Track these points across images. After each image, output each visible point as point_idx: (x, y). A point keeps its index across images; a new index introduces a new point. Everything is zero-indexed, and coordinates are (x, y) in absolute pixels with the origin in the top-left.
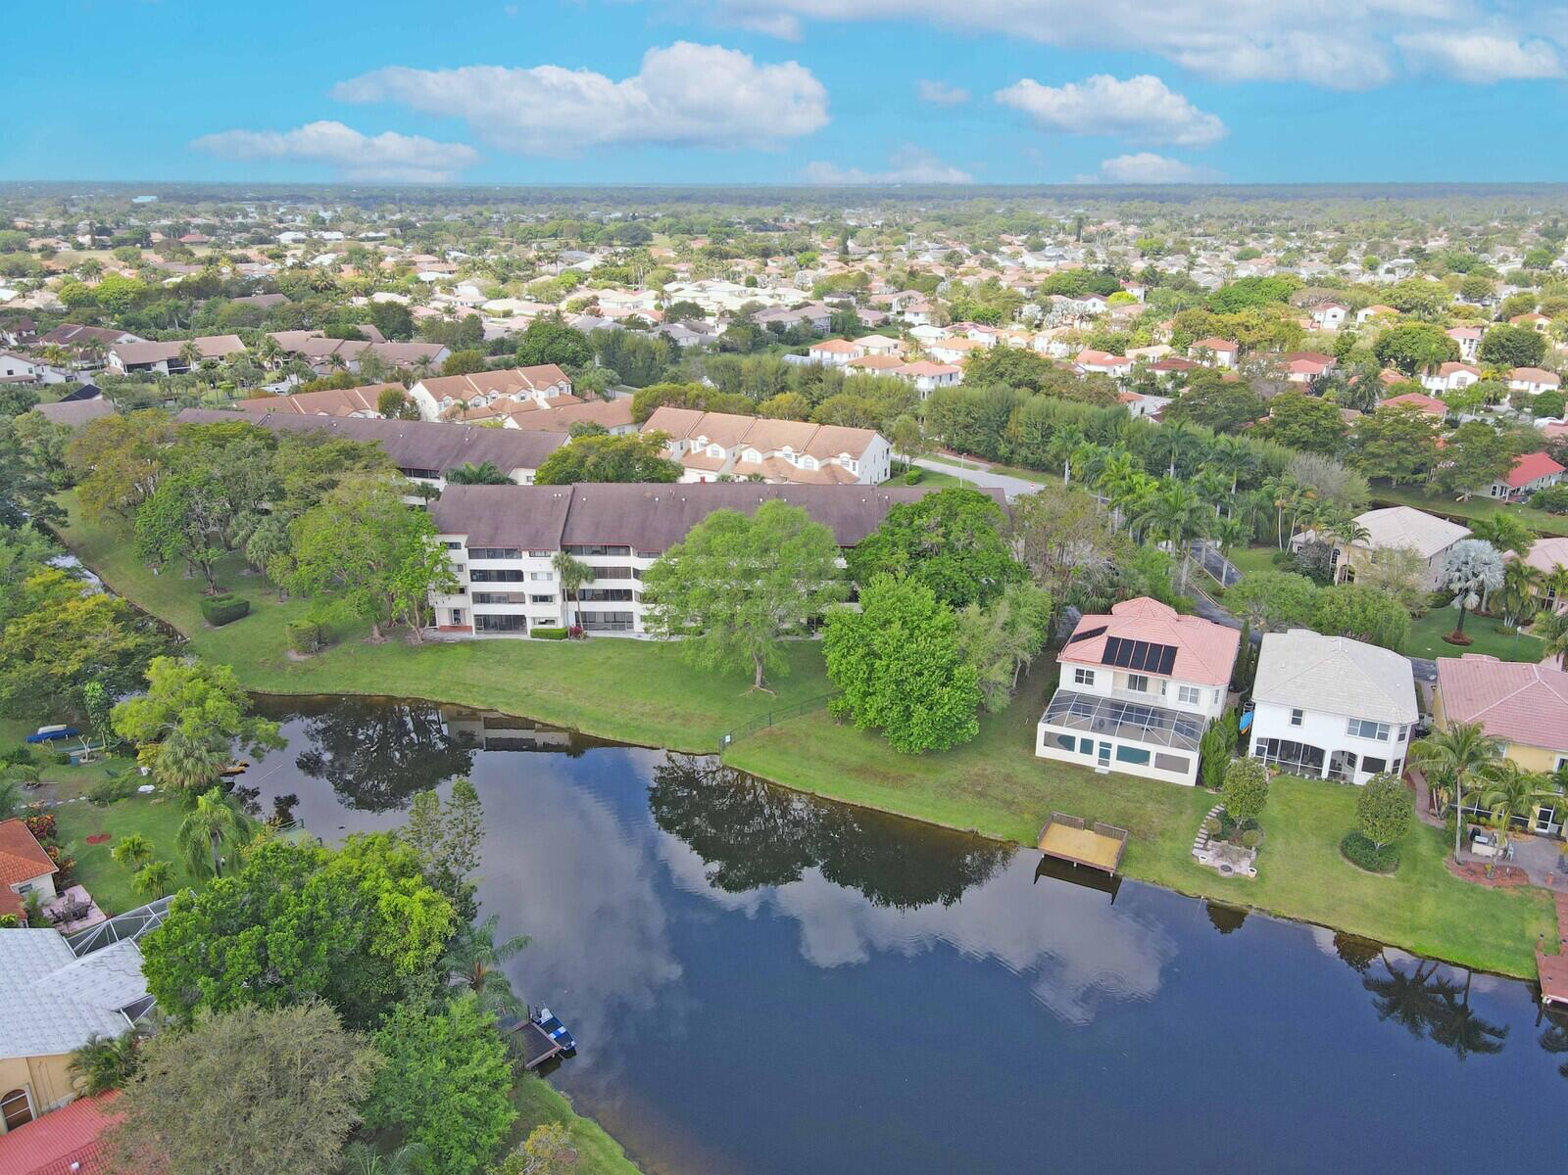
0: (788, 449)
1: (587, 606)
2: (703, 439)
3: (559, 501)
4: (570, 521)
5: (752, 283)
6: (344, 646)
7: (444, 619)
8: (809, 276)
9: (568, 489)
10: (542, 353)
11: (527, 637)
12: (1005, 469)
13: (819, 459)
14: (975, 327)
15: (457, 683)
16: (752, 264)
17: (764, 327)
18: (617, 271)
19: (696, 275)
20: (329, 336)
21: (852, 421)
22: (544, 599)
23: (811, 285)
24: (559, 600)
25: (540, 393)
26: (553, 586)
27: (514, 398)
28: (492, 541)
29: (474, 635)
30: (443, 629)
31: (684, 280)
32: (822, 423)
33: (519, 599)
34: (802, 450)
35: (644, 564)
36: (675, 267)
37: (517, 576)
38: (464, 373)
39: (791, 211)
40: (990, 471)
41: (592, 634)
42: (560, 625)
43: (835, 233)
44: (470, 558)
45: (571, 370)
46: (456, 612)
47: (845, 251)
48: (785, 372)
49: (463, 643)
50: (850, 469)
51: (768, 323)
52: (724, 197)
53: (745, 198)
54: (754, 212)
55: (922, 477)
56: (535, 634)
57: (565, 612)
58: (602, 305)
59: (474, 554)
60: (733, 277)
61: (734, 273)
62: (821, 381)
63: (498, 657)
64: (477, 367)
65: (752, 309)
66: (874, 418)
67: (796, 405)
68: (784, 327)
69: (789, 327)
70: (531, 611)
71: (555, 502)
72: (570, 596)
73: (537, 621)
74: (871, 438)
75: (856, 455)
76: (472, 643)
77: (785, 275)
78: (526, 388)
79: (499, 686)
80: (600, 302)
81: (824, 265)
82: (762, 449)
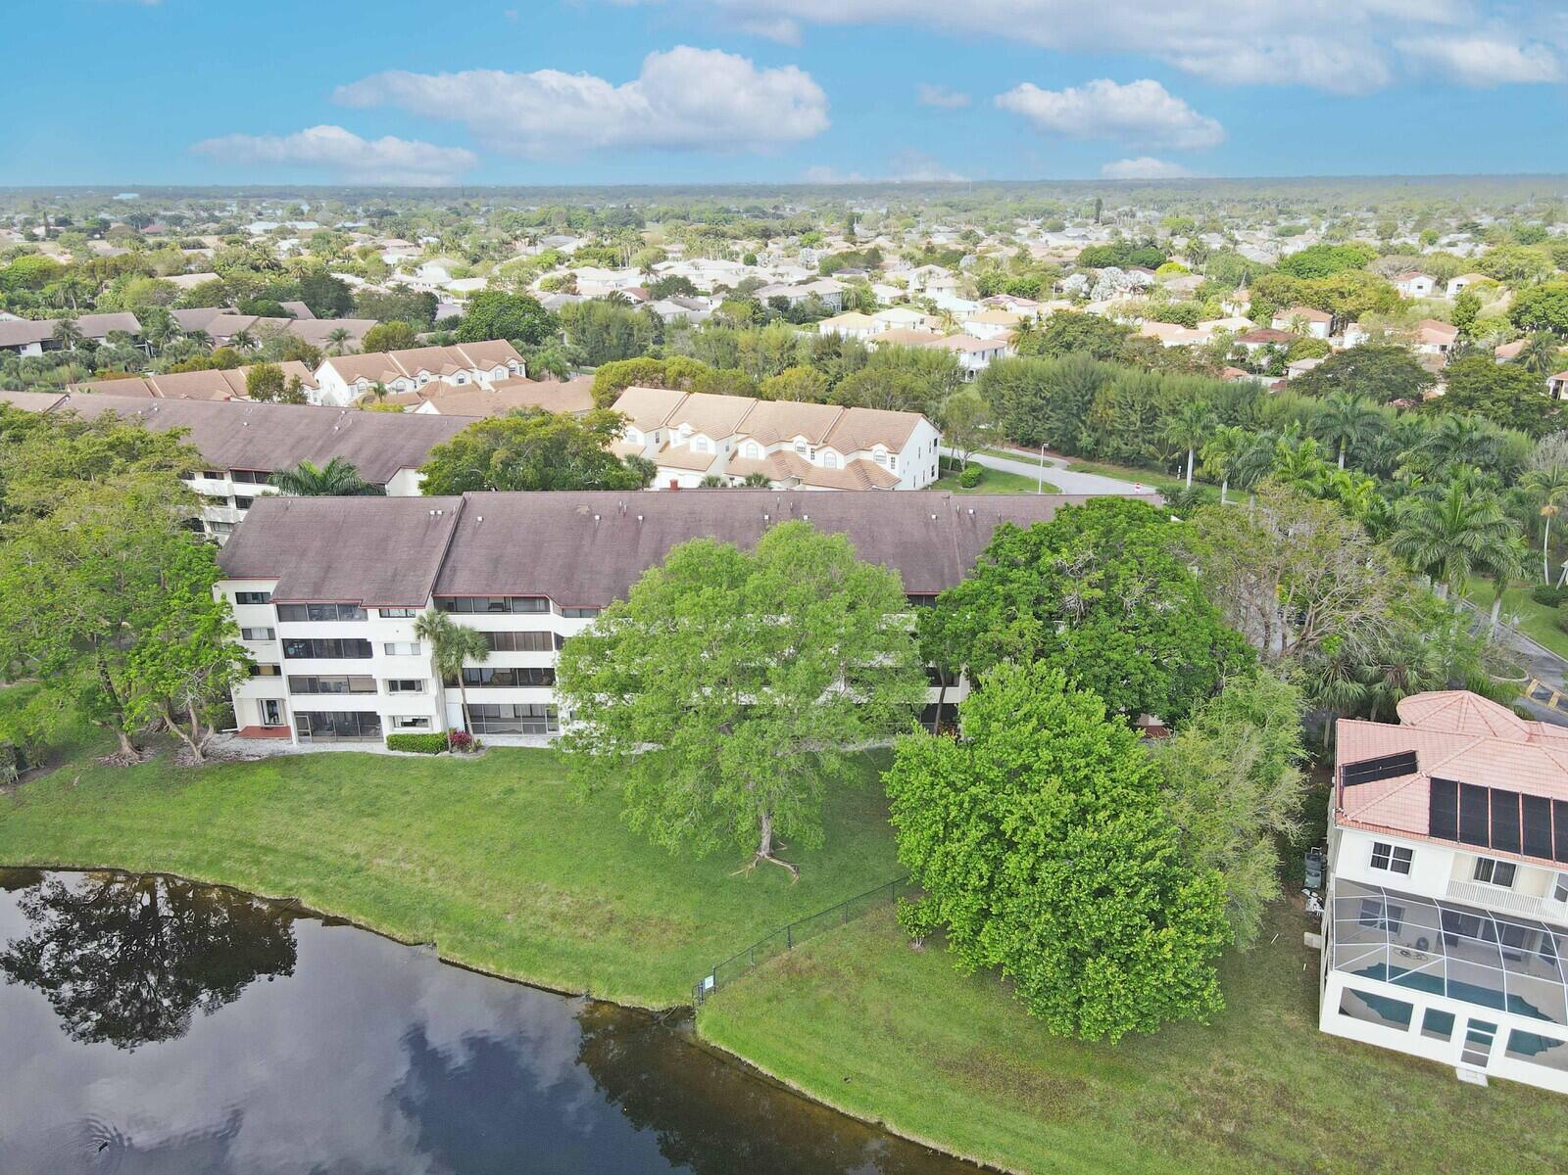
0: (801, 440)
1: (478, 696)
2: (686, 428)
3: (437, 523)
4: (453, 556)
5: (751, 261)
6: (65, 772)
7: (249, 716)
8: (816, 255)
9: (454, 502)
10: (490, 326)
11: (380, 748)
12: (1089, 464)
13: (845, 452)
14: (1014, 301)
15: (241, 844)
16: (751, 245)
17: (765, 303)
18: (602, 251)
19: (688, 254)
20: (245, 314)
21: (883, 402)
22: (409, 685)
23: (816, 263)
24: (433, 687)
25: (484, 374)
26: (420, 663)
27: (450, 381)
28: (317, 589)
29: (293, 745)
30: (250, 733)
31: (675, 259)
32: (846, 404)
33: (366, 685)
34: (821, 440)
35: (571, 627)
36: (667, 248)
37: (362, 649)
38: (387, 349)
39: (791, 201)
40: (1069, 468)
41: (489, 740)
42: (436, 728)
43: (839, 219)
44: (281, 619)
45: (526, 347)
46: (271, 704)
47: (852, 232)
48: (793, 347)
49: (272, 760)
50: (886, 466)
51: (770, 298)
52: (723, 191)
53: (745, 192)
54: (752, 202)
55: (981, 478)
56: (395, 743)
57: (443, 707)
58: (580, 284)
59: (285, 613)
60: (732, 256)
61: (731, 254)
62: (839, 355)
63: (322, 788)
64: (408, 342)
65: (751, 286)
66: (916, 398)
67: (809, 382)
68: (788, 303)
69: (793, 303)
70: (387, 706)
71: (432, 524)
72: (450, 683)
73: (399, 721)
74: (913, 424)
75: (895, 448)
76: (288, 761)
77: (790, 253)
78: (467, 368)
79: (312, 851)
80: (578, 280)
81: (829, 245)
82: (766, 441)
